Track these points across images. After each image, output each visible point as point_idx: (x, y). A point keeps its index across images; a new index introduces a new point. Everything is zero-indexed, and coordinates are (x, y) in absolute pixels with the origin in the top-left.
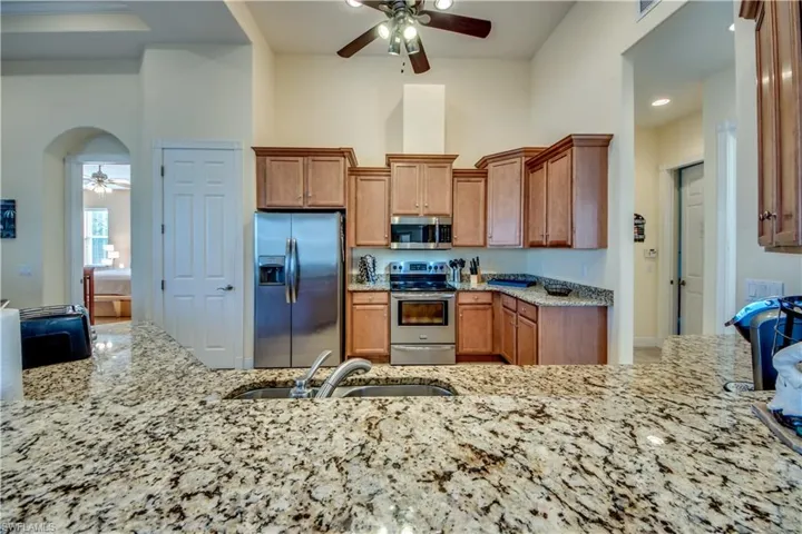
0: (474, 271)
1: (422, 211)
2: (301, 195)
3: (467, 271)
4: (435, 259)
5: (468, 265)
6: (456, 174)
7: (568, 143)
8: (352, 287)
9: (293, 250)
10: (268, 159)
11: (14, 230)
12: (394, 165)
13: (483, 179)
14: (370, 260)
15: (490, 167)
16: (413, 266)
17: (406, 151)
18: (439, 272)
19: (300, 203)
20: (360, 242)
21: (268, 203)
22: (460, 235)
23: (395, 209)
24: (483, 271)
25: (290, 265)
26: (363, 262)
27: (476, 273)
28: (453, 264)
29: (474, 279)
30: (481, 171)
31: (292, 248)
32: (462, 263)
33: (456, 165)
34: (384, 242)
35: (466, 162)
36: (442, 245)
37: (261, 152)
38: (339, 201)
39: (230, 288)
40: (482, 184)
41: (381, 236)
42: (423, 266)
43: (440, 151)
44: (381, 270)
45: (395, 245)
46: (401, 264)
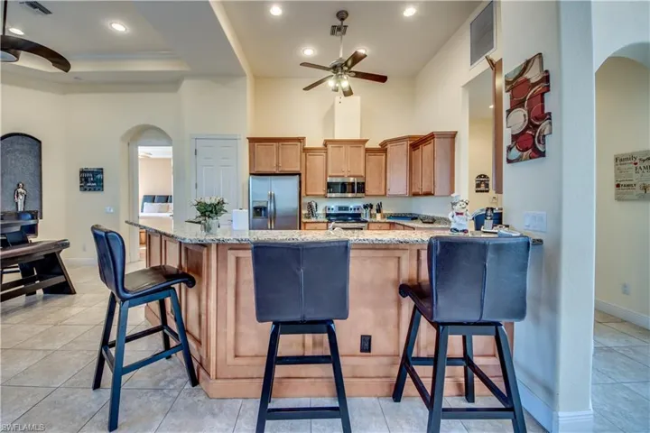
0: (379, 211)
1: (346, 174)
2: (275, 165)
3: (374, 211)
4: (353, 203)
5: (375, 207)
6: (367, 150)
7: (432, 136)
8: (304, 220)
10: (256, 144)
11: (103, 186)
12: (329, 146)
13: (384, 154)
14: (314, 205)
15: (389, 146)
16: (340, 208)
17: (337, 137)
18: (357, 212)
19: (274, 170)
20: (309, 193)
21: (256, 170)
22: (369, 189)
23: (330, 173)
24: (384, 211)
25: (270, 207)
26: (310, 206)
27: (380, 213)
28: (365, 207)
29: (379, 216)
30: (383, 149)
31: (272, 197)
32: (371, 206)
33: (368, 145)
34: (323, 193)
35: (374, 143)
36: (359, 195)
37: (252, 140)
38: (297, 169)
40: (384, 157)
41: (321, 189)
42: (346, 208)
43: (357, 137)
44: (320, 211)
45: (329, 195)
46: (333, 207)
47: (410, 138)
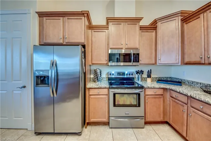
0: (149, 76)
1: (124, 46)
2: (62, 37)
3: (145, 75)
4: (129, 70)
5: (145, 73)
6: (142, 28)
9: (54, 65)
10: (45, 18)
12: (110, 24)
13: (154, 31)
14: (98, 71)
15: (159, 24)
16: (119, 74)
18: (131, 76)
19: (61, 41)
20: (94, 62)
21: (45, 41)
22: (143, 59)
23: (111, 46)
24: (152, 76)
26: (95, 72)
27: (150, 77)
28: (137, 72)
29: (149, 80)
30: (153, 26)
32: (142, 72)
33: (142, 23)
34: (106, 62)
36: (134, 64)
37: (41, 15)
38: (82, 40)
39: (24, 87)
40: (154, 34)
41: (104, 59)
42: (123, 74)
44: (104, 75)
45: (110, 64)
46: (113, 72)
47: (182, 13)
